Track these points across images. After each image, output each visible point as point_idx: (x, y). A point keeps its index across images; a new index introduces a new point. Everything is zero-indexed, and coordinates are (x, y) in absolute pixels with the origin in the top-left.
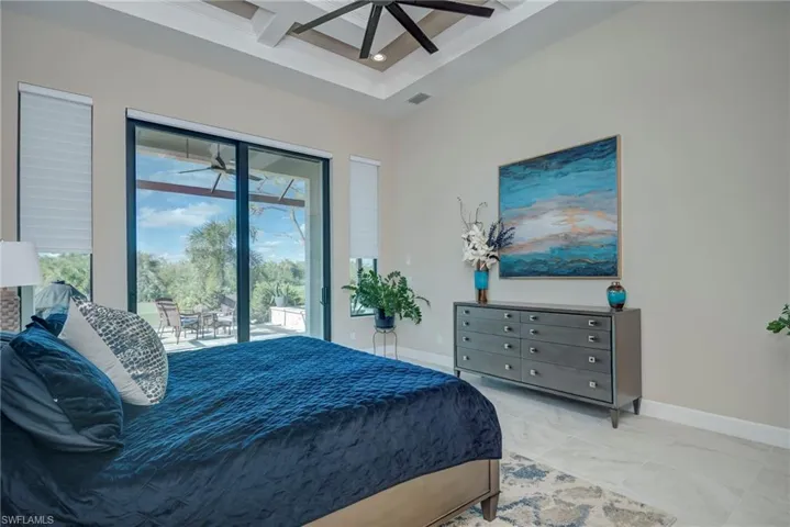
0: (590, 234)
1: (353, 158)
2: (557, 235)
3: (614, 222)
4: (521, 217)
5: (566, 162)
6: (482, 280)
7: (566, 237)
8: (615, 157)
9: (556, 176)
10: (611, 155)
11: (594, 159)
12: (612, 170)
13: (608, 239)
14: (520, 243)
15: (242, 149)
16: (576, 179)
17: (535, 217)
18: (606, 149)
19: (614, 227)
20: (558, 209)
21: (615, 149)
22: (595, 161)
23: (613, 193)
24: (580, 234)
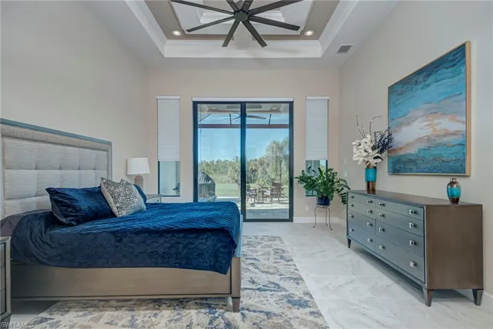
0: (444, 136)
1: (308, 98)
2: (422, 138)
3: (463, 122)
4: (400, 125)
5: (429, 75)
6: (371, 175)
7: (429, 139)
8: (465, 63)
9: (422, 88)
10: (462, 62)
11: (447, 68)
12: (462, 76)
13: (459, 139)
14: (399, 146)
15: (243, 105)
16: (436, 88)
17: (409, 124)
18: (458, 56)
19: (462, 127)
20: (423, 116)
21: (464, 56)
22: (450, 70)
23: (463, 96)
24: (438, 136)
